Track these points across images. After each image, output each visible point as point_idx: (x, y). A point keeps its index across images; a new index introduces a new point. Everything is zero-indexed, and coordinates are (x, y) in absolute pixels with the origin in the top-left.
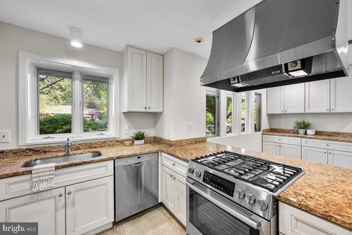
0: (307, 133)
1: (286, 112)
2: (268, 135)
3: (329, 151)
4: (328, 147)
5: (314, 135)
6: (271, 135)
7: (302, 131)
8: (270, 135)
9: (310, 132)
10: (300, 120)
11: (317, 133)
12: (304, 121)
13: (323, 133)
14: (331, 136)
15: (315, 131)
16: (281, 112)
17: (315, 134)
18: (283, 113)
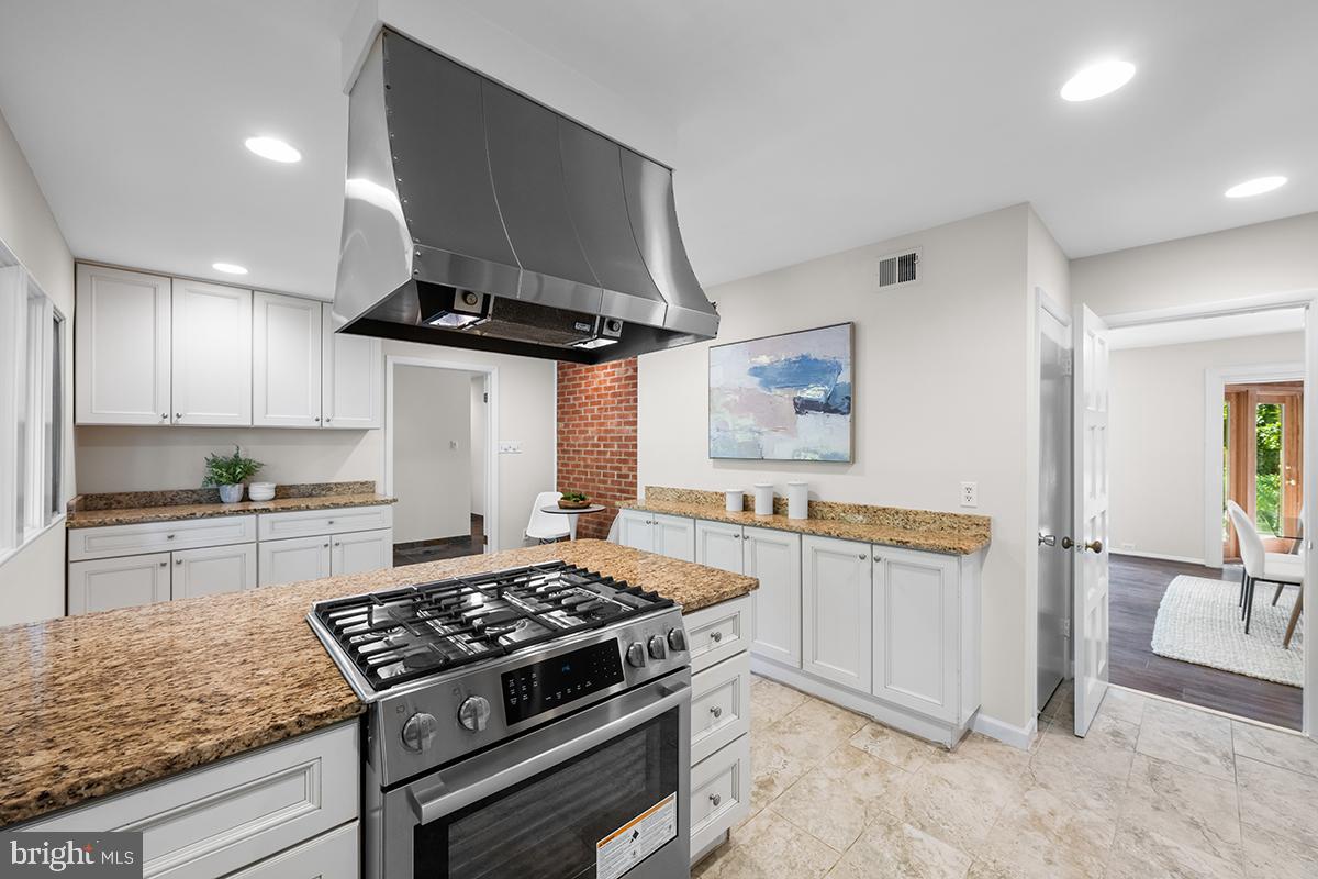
0: (252, 496)
1: (182, 422)
2: (106, 525)
3: (335, 539)
4: (332, 529)
5: (273, 499)
6: (127, 523)
7: (232, 492)
8: (119, 523)
9: (261, 491)
10: (225, 451)
11: (282, 492)
12: (236, 456)
13: (293, 491)
14: (311, 495)
15: (274, 485)
16: (155, 420)
17: (272, 495)
18: (167, 422)
